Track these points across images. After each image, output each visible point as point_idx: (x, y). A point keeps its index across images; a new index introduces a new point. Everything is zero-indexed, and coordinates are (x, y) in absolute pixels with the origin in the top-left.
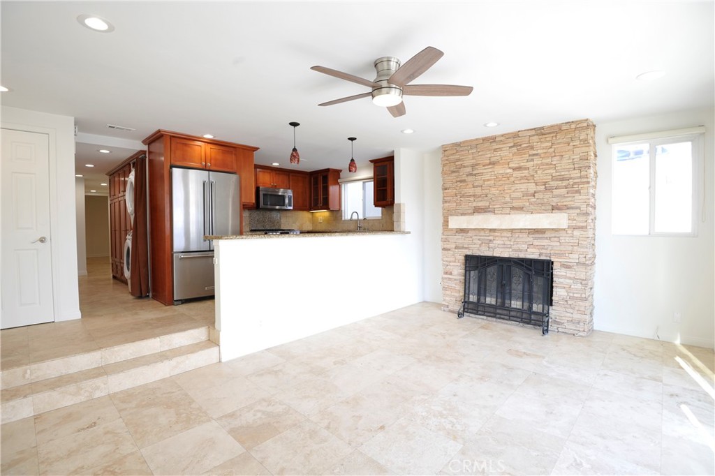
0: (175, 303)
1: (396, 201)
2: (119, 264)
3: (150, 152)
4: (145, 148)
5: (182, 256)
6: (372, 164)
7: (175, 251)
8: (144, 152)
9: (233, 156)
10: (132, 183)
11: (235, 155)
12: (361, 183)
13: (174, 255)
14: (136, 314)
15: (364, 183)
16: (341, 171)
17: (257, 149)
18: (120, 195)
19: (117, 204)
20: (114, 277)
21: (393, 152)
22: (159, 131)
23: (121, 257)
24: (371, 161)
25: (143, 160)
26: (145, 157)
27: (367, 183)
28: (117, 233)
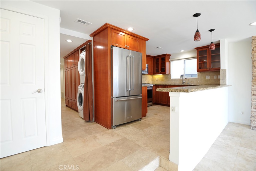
0: (113, 127)
1: (222, 68)
2: (70, 100)
3: (94, 41)
4: (92, 39)
5: (119, 99)
6: (196, 50)
7: (113, 97)
8: (90, 41)
9: (138, 43)
10: (83, 60)
12: (183, 60)
13: (113, 98)
15: (184, 61)
16: (170, 55)
17: (148, 39)
18: (71, 67)
19: (69, 72)
20: (66, 106)
21: (219, 41)
22: (106, 24)
23: (76, 98)
24: (195, 48)
25: (90, 46)
26: (91, 44)
27: (186, 61)
28: (70, 85)
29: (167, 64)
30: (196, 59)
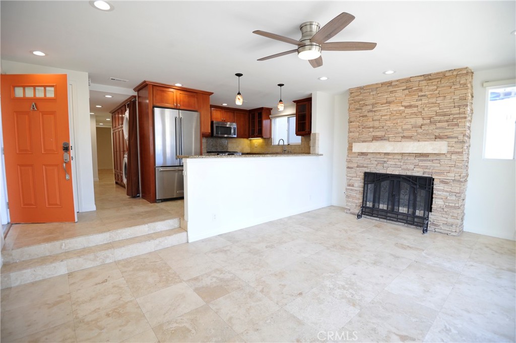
0: (157, 201)
1: (313, 131)
2: (119, 174)
3: (139, 97)
4: (136, 94)
5: (162, 169)
6: (295, 104)
7: (156, 166)
8: (135, 97)
9: (196, 99)
10: (127, 118)
11: (197, 98)
12: (286, 118)
13: (156, 168)
14: (132, 208)
15: (288, 118)
16: (272, 109)
17: (212, 93)
18: (119, 127)
19: (117, 133)
20: (116, 183)
21: (311, 94)
22: (145, 82)
23: (121, 170)
24: (294, 102)
25: (134, 102)
26: (136, 100)
27: (290, 118)
28: (118, 153)
29: (265, 122)
30: (295, 118)
